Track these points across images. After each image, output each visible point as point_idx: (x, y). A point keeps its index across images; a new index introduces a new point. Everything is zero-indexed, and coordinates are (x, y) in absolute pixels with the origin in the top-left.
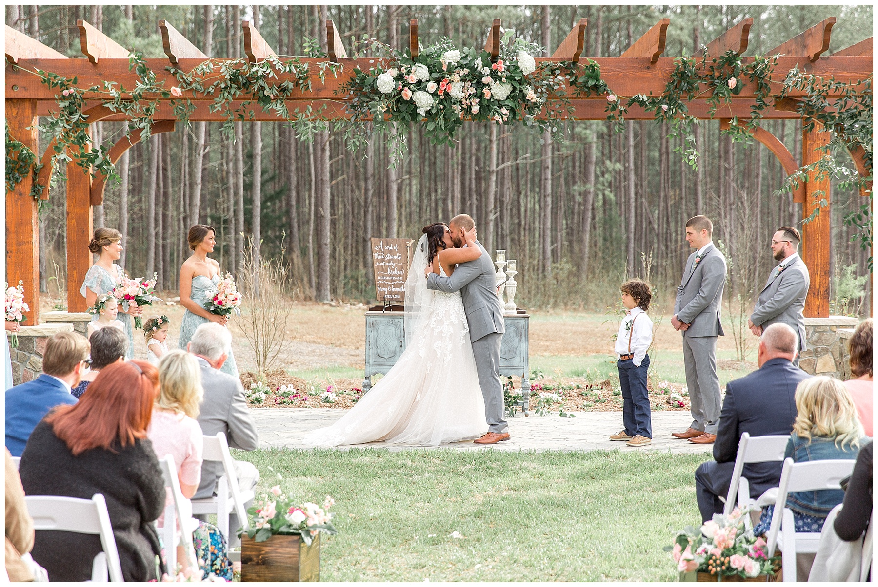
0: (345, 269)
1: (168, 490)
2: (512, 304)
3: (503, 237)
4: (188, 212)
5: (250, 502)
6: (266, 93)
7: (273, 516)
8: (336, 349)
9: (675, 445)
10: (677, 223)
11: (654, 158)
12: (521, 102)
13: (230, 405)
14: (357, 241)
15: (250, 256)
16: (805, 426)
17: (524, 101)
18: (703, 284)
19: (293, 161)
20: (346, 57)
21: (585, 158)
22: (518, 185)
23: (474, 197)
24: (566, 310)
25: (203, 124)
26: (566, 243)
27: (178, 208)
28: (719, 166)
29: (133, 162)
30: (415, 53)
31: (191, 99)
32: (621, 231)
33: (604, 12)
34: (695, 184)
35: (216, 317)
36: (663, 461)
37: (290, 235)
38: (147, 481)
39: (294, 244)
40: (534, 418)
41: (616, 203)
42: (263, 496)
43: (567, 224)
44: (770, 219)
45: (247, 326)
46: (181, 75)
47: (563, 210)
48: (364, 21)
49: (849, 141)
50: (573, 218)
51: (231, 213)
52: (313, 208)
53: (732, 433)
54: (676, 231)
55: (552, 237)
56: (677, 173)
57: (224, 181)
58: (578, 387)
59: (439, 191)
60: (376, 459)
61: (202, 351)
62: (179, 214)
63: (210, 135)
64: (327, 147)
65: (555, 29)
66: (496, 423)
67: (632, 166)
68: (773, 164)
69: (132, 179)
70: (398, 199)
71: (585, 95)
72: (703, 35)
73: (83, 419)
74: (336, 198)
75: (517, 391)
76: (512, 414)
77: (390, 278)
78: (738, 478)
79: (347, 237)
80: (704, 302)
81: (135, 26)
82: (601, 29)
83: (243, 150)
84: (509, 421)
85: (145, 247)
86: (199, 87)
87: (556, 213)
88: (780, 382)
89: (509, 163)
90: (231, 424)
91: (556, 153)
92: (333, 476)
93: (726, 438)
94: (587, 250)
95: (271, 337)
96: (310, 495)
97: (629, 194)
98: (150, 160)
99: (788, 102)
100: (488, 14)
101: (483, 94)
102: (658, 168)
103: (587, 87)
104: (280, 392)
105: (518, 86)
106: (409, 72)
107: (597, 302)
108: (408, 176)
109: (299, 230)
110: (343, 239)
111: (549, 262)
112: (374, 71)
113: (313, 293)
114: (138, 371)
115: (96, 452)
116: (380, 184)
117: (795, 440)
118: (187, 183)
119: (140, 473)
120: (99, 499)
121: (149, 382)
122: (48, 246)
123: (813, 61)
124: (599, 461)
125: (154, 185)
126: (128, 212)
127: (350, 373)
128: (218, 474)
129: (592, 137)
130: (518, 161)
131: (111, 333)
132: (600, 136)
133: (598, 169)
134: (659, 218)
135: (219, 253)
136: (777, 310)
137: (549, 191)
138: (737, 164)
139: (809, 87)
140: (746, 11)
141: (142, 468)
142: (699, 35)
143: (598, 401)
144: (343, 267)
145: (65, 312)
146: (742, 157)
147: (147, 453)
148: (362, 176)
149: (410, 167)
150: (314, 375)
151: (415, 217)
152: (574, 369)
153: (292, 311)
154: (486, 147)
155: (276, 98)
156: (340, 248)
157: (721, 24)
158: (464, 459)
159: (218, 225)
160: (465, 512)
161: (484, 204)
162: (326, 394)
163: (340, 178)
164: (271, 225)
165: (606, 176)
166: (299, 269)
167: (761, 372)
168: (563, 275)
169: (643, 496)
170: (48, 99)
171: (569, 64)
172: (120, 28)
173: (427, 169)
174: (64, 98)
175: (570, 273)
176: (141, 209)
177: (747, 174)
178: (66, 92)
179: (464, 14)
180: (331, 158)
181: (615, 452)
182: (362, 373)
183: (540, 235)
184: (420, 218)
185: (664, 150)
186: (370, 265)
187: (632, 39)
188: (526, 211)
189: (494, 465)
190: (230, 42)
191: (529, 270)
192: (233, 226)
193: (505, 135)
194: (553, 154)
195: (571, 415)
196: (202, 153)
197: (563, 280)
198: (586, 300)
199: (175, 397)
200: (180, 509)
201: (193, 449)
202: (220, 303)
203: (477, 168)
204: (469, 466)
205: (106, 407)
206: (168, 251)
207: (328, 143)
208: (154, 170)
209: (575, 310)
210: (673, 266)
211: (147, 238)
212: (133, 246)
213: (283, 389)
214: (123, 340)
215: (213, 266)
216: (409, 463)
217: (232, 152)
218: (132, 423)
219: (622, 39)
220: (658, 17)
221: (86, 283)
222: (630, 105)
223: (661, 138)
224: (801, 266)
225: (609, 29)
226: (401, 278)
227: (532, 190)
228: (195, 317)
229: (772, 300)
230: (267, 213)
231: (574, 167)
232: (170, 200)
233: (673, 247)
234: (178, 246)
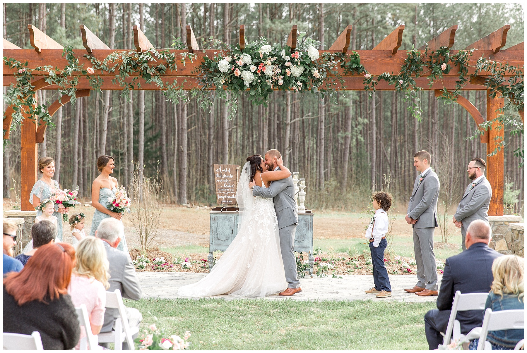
0: (196, 184)
1: (82, 328)
2: (303, 206)
3: (294, 164)
4: (99, 148)
5: (136, 334)
6: (148, 72)
7: (151, 344)
8: (191, 235)
9: (407, 297)
10: (401, 156)
11: (387, 116)
12: (310, 78)
13: (123, 271)
14: (203, 167)
15: (137, 176)
16: (499, 287)
17: (312, 78)
18: (424, 194)
19: (164, 117)
20: (198, 49)
21: (345, 116)
22: (303, 132)
23: (277, 140)
24: (333, 210)
25: (108, 92)
26: (333, 169)
27: (92, 146)
28: (428, 121)
29: (64, 117)
30: (243, 47)
31: (100, 75)
32: (367, 161)
33: (357, 25)
34: (414, 132)
35: (115, 214)
36: (400, 307)
37: (162, 163)
38: (68, 322)
39: (164, 169)
40: (316, 279)
41: (365, 144)
42: (145, 331)
43: (333, 157)
44: (459, 154)
45: (135, 220)
46: (94, 60)
47: (331, 148)
48: (208, 30)
49: (518, 104)
50: (337, 153)
51: (126, 149)
52: (176, 146)
53: (449, 291)
54: (401, 162)
55: (324, 165)
56: (402, 126)
57: (121, 129)
58: (344, 260)
59: (255, 136)
60: (216, 306)
61: (105, 236)
62: (93, 149)
63: (112, 101)
64: (186, 108)
65: (327, 36)
66: (292, 281)
67: (374, 121)
68: (462, 120)
69: (64, 128)
70: (229, 140)
71: (350, 74)
72: (419, 40)
73: (25, 282)
74: (190, 140)
75: (305, 262)
76: (302, 277)
77: (225, 190)
78: (453, 320)
79: (197, 164)
80: (425, 205)
81: (66, 32)
82: (355, 36)
83: (133, 110)
84: (301, 280)
85: (71, 170)
86: (105, 68)
87: (327, 150)
88: (481, 258)
89: (298, 119)
90: (124, 283)
91: (327, 113)
92: (189, 316)
93: (445, 294)
94: (346, 173)
95: (150, 226)
96: (174, 329)
97: (372, 139)
98: (75, 116)
99: (479, 79)
100: (286, 26)
101: (286, 73)
102: (390, 122)
103: (352, 69)
104: (156, 262)
105: (308, 68)
106: (239, 59)
107: (353, 205)
108: (235, 127)
109: (168, 160)
110: (195, 166)
111: (323, 181)
112: (216, 58)
113: (176, 199)
114: (62, 249)
115: (33, 303)
116: (218, 132)
117: (492, 296)
118: (98, 130)
119: (63, 317)
120: (36, 335)
121: (69, 257)
122: (11, 169)
123: (495, 53)
124: (359, 308)
125: (77, 132)
126: (61, 148)
127: (200, 250)
128: (115, 316)
129: (350, 103)
130: (304, 118)
131: (46, 224)
132: (355, 102)
133: (354, 122)
134: (391, 154)
135: (118, 174)
136: (471, 211)
137: (323, 136)
138: (439, 120)
139: (493, 69)
140: (445, 25)
141: (64, 313)
142: (416, 40)
143: (357, 268)
144: (195, 183)
145: (20, 211)
146: (442, 116)
147: (67, 303)
148: (207, 127)
149: (237, 121)
150: (177, 251)
151: (240, 152)
152: (340, 247)
153: (163, 211)
154: (284, 109)
155: (154, 75)
156: (193, 171)
157: (430, 33)
158: (273, 305)
159: (117, 157)
160: (274, 340)
161: (282, 144)
162: (184, 263)
163: (193, 128)
164: (150, 157)
165: (359, 127)
166: (167, 184)
167: (469, 252)
168: (331, 188)
169: (388, 330)
170: (9, 75)
171: (340, 54)
172: (57, 32)
173: (247, 122)
174: (19, 74)
175: (336, 187)
176: (69, 146)
177: (445, 126)
178: (20, 71)
179: (271, 26)
180: (188, 115)
181: (369, 301)
182: (207, 250)
183: (317, 164)
184: (243, 152)
185: (394, 111)
186: (212, 182)
187: (374, 42)
188: (308, 149)
189: (292, 310)
190: (125, 43)
191: (310, 185)
192: (126, 157)
193: (296, 101)
194: (325, 113)
195: (340, 277)
196: (107, 111)
197: (332, 192)
198: (346, 204)
199: (89, 267)
200: (90, 340)
201: (99, 301)
202: (117, 205)
203: (278, 122)
204: (276, 310)
205: (40, 273)
206: (86, 172)
207: (186, 106)
208: (78, 122)
209: (339, 210)
210: (399, 183)
211: (73, 164)
212: (64, 169)
213: (158, 260)
214: (53, 229)
215: (113, 182)
216: (238, 308)
217: (126, 111)
218: (58, 284)
219: (369, 42)
220: (391, 29)
221: (33, 192)
222: (379, 80)
223: (392, 104)
224: (487, 184)
225: (360, 36)
226: (233, 190)
227: (312, 136)
228: (101, 214)
229: (468, 205)
230: (148, 149)
231: (338, 121)
232: (88, 141)
233: (399, 171)
234: (92, 169)
